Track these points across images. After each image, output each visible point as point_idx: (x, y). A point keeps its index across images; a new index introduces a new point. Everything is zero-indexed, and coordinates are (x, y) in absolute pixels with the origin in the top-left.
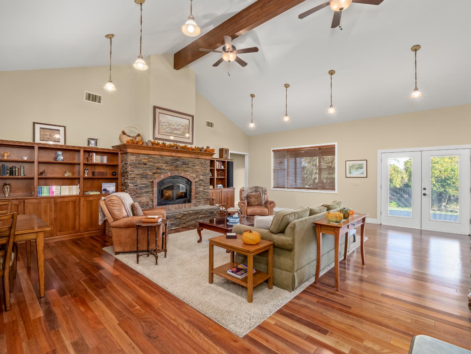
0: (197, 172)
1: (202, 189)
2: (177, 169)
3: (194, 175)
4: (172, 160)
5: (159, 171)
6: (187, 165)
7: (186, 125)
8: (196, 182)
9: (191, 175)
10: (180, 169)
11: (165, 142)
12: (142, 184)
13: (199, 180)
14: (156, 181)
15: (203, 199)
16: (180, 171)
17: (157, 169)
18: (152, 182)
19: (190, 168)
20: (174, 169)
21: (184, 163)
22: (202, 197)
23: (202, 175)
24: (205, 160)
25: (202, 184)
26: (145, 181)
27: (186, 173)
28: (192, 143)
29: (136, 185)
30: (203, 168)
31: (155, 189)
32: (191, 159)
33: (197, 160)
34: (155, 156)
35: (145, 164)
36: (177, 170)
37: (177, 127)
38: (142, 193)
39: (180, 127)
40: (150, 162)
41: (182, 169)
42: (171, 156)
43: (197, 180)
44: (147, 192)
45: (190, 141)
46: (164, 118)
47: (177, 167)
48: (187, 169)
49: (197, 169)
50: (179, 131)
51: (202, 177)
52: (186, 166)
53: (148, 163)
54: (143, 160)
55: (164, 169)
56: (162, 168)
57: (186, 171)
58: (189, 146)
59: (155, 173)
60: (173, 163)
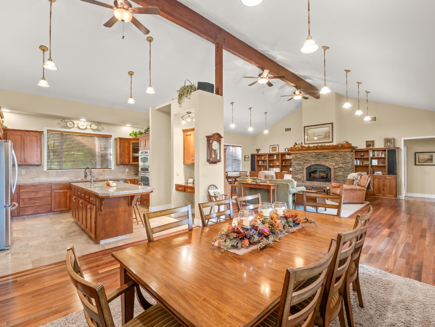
0: (337, 161)
1: (341, 174)
2: (319, 160)
3: (334, 164)
4: (315, 154)
5: (307, 162)
6: (327, 157)
7: (326, 131)
8: (334, 168)
9: (331, 164)
10: (322, 160)
11: (309, 145)
12: (298, 169)
13: (338, 167)
14: (305, 167)
15: (342, 181)
16: (321, 161)
17: (306, 160)
18: (303, 168)
19: (330, 159)
20: (317, 160)
21: (325, 156)
22: (342, 179)
23: (342, 164)
24: (344, 152)
25: (342, 170)
26: (300, 167)
27: (326, 162)
28: (332, 142)
29: (295, 169)
30: (342, 159)
31: (305, 171)
32: (330, 153)
33: (336, 153)
34: (304, 154)
35: (299, 158)
36: (319, 161)
37: (320, 134)
38: (298, 173)
39: (322, 134)
40: (302, 157)
41: (323, 160)
42: (315, 153)
43: (336, 167)
44: (301, 173)
45: (330, 140)
46: (311, 131)
47: (319, 158)
48: (327, 160)
49: (336, 159)
50: (321, 136)
51: (341, 165)
52: (326, 158)
53: (301, 158)
54: (298, 157)
55: (310, 161)
56: (309, 160)
57: (326, 161)
58: (331, 144)
59: (305, 163)
60: (317, 156)
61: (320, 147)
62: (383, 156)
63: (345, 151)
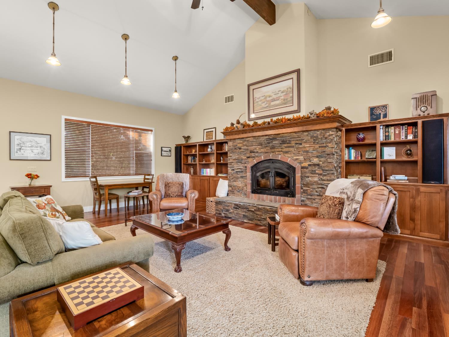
0: (307, 152)
1: (316, 179)
2: (273, 150)
3: (301, 158)
4: (267, 139)
5: (253, 155)
6: (288, 143)
7: (287, 89)
8: (302, 168)
9: (295, 158)
10: (278, 150)
11: (256, 121)
12: (238, 169)
13: (310, 165)
14: (249, 166)
15: (318, 196)
16: (277, 153)
17: (251, 152)
18: (246, 167)
19: (293, 147)
20: (270, 151)
21: (284, 142)
22: (317, 192)
23: (317, 157)
24: (323, 131)
25: (317, 172)
26: (241, 166)
27: (287, 155)
28: (298, 111)
29: (234, 170)
30: (317, 146)
31: (249, 174)
32: (294, 134)
33: (306, 134)
34: (248, 139)
35: (240, 149)
36: (273, 152)
37: (275, 97)
38: (238, 178)
39: (279, 95)
40: (244, 146)
41: (280, 150)
42: (266, 135)
43: (306, 164)
44: (242, 177)
45: (295, 108)
46: (259, 93)
47: (273, 147)
48: (287, 149)
49: (305, 147)
50: (278, 100)
51: (315, 160)
52: (286, 145)
53: (242, 148)
54: (238, 145)
55: (257, 152)
56: (255, 151)
57: (287, 152)
58: (296, 115)
59: (248, 157)
60: (269, 143)
61: (276, 122)
62: (410, 137)
63: (324, 129)
